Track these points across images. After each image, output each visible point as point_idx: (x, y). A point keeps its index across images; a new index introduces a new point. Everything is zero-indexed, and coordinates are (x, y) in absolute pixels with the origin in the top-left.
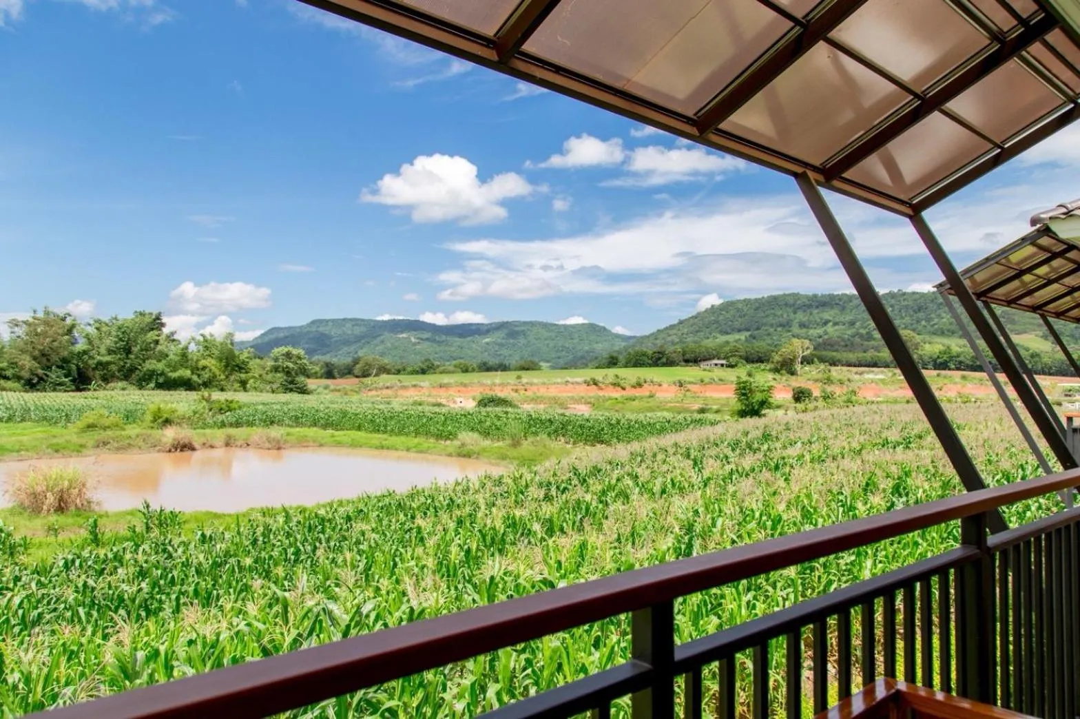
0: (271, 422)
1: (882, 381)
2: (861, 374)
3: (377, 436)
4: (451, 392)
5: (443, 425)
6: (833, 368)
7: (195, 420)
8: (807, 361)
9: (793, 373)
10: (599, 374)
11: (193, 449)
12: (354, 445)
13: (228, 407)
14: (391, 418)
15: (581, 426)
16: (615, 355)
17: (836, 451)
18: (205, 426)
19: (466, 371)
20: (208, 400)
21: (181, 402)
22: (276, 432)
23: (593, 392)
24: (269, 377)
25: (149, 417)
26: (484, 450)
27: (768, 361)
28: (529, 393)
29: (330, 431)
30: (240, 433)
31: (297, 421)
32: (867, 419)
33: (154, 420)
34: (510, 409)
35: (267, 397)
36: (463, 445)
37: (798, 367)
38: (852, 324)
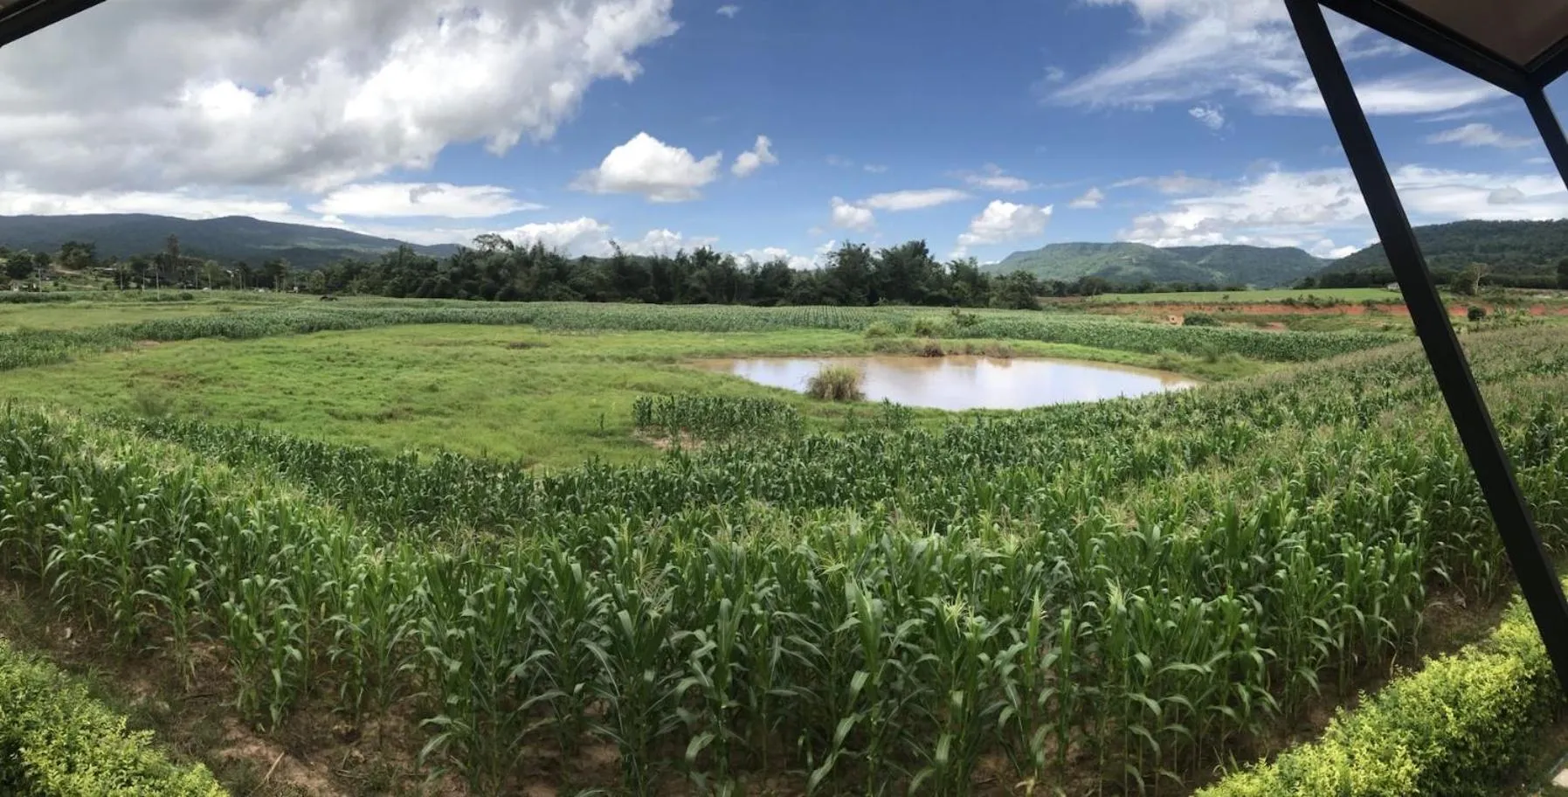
0: (1004, 334)
1: (1550, 302)
2: (1531, 294)
3: (1090, 349)
4: (1166, 309)
5: (1150, 340)
6: (1506, 289)
7: (947, 332)
8: (1483, 282)
9: (1470, 293)
10: (1295, 295)
11: (941, 355)
12: (1070, 357)
13: (971, 322)
14: (1104, 334)
15: (1273, 344)
16: (1311, 276)
17: (1491, 373)
18: (954, 336)
19: (1180, 290)
20: (956, 315)
21: (937, 316)
22: (1006, 343)
23: (1289, 311)
24: (1009, 295)
25: (914, 328)
26: (1184, 365)
27: (1449, 283)
28: (1234, 313)
29: (1051, 344)
30: (977, 343)
31: (1024, 335)
32: (1525, 342)
33: (917, 331)
34: (1211, 328)
35: (1006, 313)
36: (1166, 359)
37: (1476, 288)
38: (1527, 248)
